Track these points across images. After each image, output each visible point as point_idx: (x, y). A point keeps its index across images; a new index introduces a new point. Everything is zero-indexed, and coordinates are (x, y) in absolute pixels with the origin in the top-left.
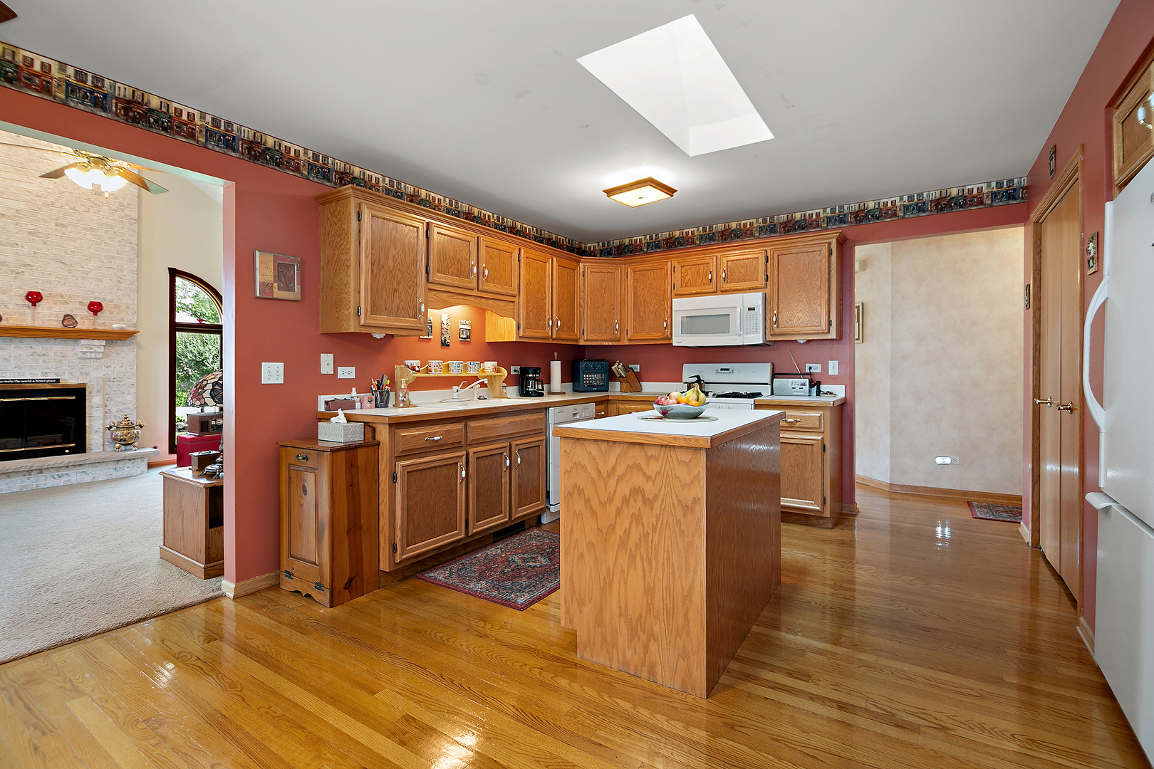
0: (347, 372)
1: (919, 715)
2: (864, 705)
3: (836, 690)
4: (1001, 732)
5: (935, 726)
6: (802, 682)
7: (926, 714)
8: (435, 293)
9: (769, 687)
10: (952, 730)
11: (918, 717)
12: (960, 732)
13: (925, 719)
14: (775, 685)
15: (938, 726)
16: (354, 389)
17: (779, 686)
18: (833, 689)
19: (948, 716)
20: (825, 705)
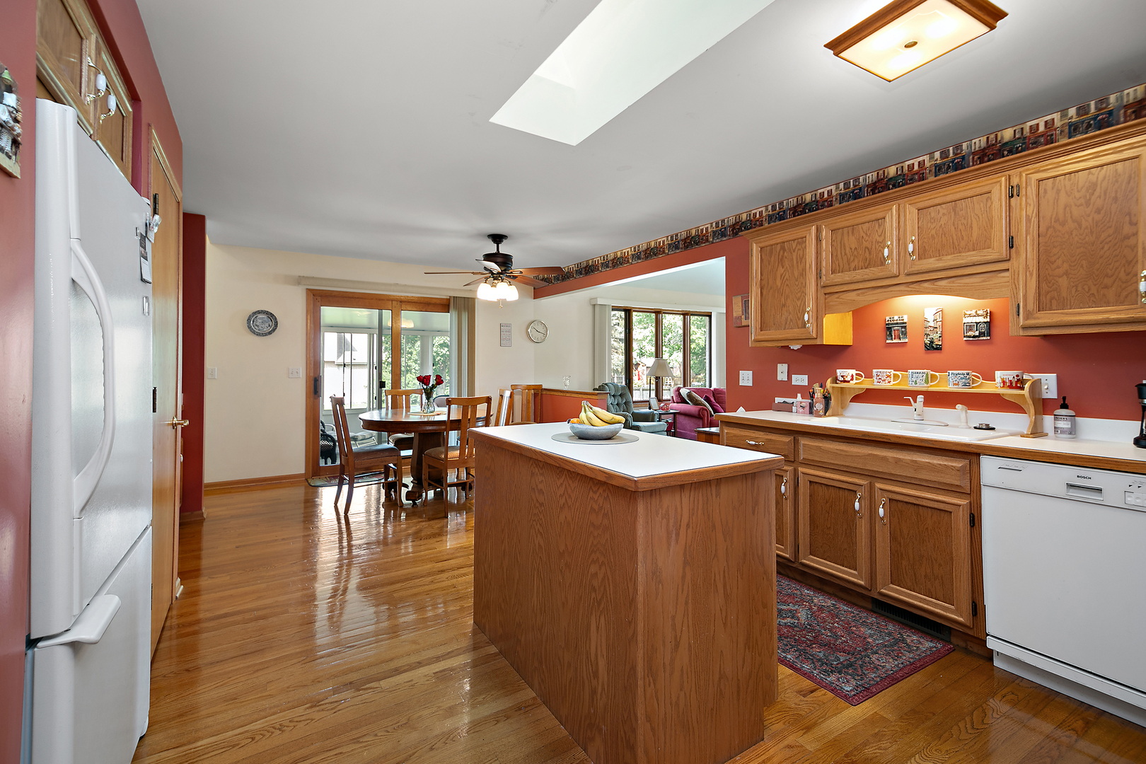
0: (801, 380)
1: (336, 704)
2: (382, 682)
3: (410, 681)
4: (264, 736)
5: (322, 703)
6: (437, 670)
7: (332, 709)
8: (837, 295)
9: (452, 651)
10: (308, 708)
11: (336, 702)
12: (300, 710)
13: (332, 703)
14: (450, 655)
15: (320, 703)
16: (799, 395)
17: (447, 657)
18: (412, 680)
19: (312, 720)
20: (408, 665)
